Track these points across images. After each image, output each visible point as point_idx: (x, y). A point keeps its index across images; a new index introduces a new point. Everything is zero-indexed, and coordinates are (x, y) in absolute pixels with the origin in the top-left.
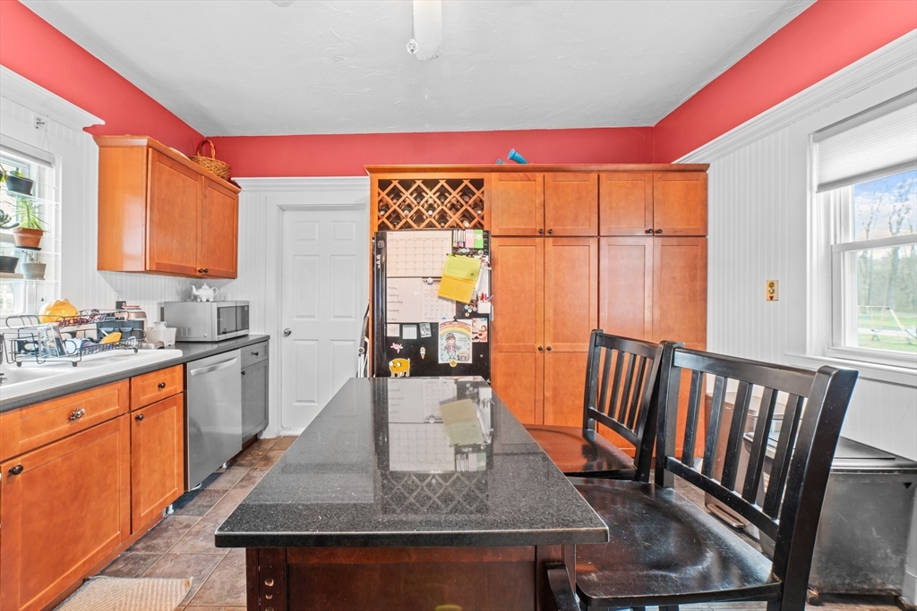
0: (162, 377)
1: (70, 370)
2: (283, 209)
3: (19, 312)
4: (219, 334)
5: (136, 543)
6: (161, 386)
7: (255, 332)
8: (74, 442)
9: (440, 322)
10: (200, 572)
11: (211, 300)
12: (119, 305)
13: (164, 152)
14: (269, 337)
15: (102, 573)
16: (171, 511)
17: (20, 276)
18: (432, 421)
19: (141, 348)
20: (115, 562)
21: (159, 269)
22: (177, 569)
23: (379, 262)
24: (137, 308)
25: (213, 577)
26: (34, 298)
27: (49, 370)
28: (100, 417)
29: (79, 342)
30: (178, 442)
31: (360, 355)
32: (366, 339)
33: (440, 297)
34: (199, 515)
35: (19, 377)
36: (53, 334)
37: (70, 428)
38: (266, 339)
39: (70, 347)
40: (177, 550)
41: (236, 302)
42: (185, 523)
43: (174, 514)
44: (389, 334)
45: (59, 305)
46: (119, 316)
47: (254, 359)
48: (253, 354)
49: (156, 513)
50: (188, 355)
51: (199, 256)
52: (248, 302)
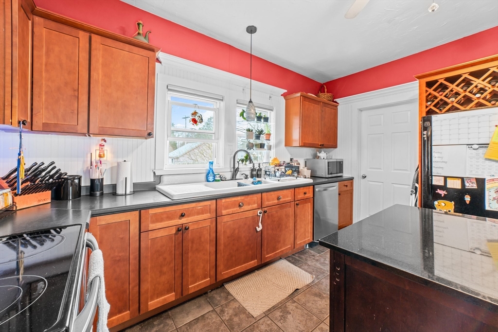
0: (305, 190)
1: (277, 182)
2: (361, 110)
3: (265, 161)
4: (328, 174)
5: (296, 253)
6: (305, 193)
7: (346, 174)
8: (278, 207)
9: (487, 178)
10: (318, 276)
11: (325, 158)
12: (291, 160)
13: (307, 96)
14: (353, 178)
15: (285, 258)
16: (308, 247)
17: (266, 150)
18: (478, 252)
19: (298, 177)
20: (289, 257)
21: (304, 145)
22: (309, 270)
23: (425, 136)
24: (297, 161)
25: (323, 280)
26: (268, 157)
27: (272, 181)
28: (286, 200)
29: (280, 173)
30: (311, 219)
31: (411, 194)
32: (417, 185)
33: (487, 159)
34: (319, 253)
35: (265, 183)
36: (273, 169)
37: (278, 202)
38: (352, 179)
39: (278, 174)
40: (309, 263)
41: (337, 159)
42: (313, 254)
43: (309, 249)
44: (434, 183)
45: (275, 159)
46: (291, 164)
47: (345, 189)
48: (344, 185)
49: (303, 244)
50: (315, 182)
51: (320, 138)
52: (342, 159)
